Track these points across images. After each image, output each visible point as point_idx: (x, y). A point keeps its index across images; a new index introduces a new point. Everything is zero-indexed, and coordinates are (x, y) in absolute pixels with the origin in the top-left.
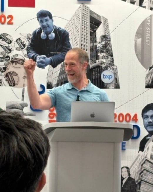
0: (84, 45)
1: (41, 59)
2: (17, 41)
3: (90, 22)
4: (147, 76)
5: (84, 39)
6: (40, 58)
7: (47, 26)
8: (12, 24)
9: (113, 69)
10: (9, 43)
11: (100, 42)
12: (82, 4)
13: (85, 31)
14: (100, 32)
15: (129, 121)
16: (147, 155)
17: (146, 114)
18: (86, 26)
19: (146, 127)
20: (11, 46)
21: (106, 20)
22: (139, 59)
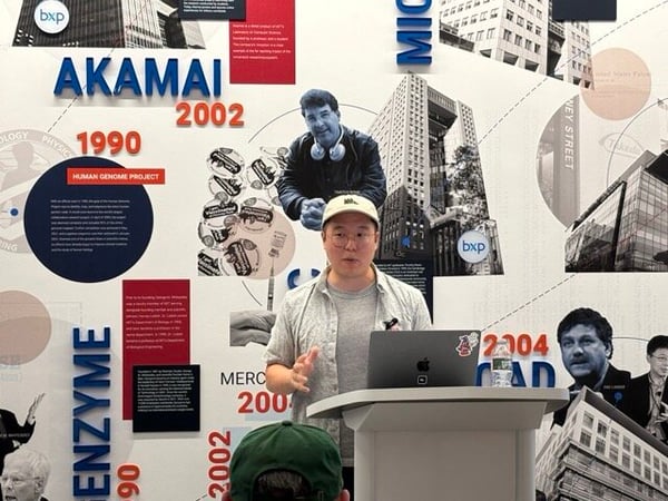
0: (416, 173)
1: (313, 208)
2: (253, 165)
3: (429, 117)
4: (569, 244)
5: (416, 156)
6: (309, 206)
7: (325, 128)
8: (241, 124)
9: (487, 228)
10: (234, 172)
11: (453, 164)
12: (409, 72)
13: (418, 138)
14: (453, 139)
15: (527, 353)
16: (572, 434)
17: (567, 335)
18: (418, 125)
19: (568, 366)
20: (239, 179)
21: (467, 111)
22: (547, 202)
